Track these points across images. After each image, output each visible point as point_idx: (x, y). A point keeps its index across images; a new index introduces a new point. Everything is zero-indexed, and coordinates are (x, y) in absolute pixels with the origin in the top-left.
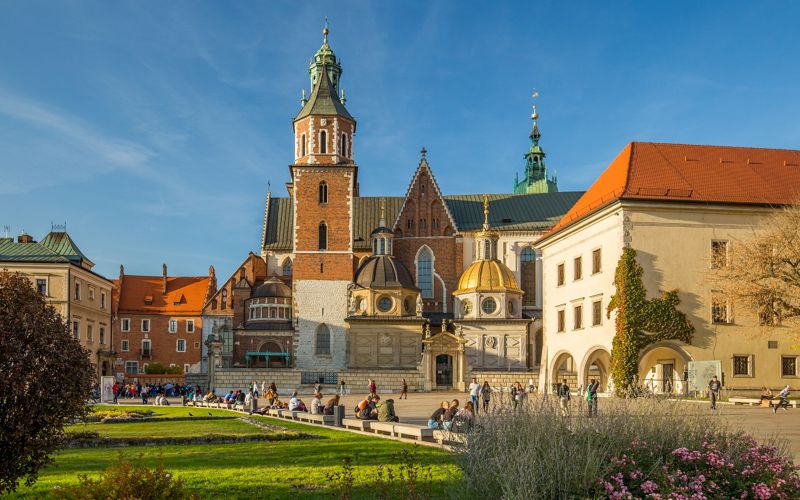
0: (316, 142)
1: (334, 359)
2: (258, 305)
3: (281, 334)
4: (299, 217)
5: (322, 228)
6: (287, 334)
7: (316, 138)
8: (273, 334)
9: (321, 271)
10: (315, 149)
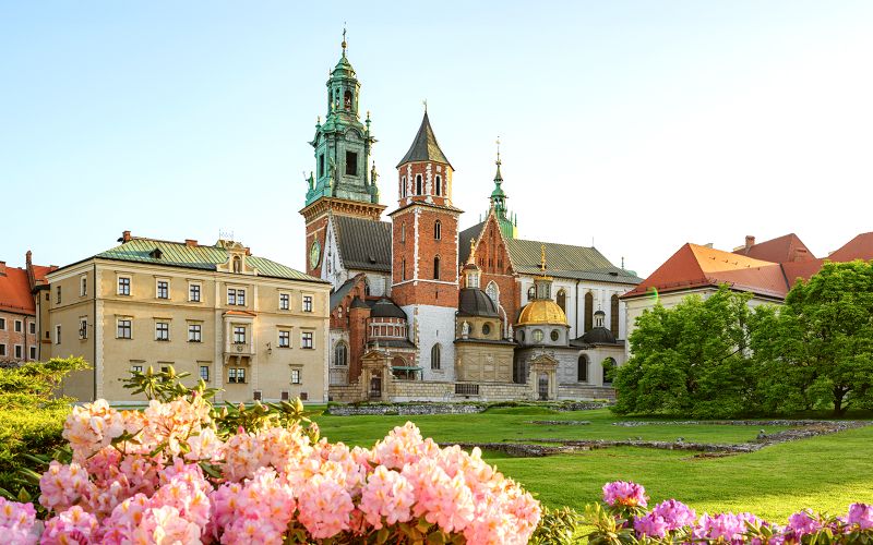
0: (433, 185)
1: (446, 373)
2: (383, 324)
3: (406, 351)
4: (420, 250)
5: (436, 261)
6: (411, 351)
7: (432, 181)
8: (401, 350)
9: (436, 298)
10: (433, 190)
